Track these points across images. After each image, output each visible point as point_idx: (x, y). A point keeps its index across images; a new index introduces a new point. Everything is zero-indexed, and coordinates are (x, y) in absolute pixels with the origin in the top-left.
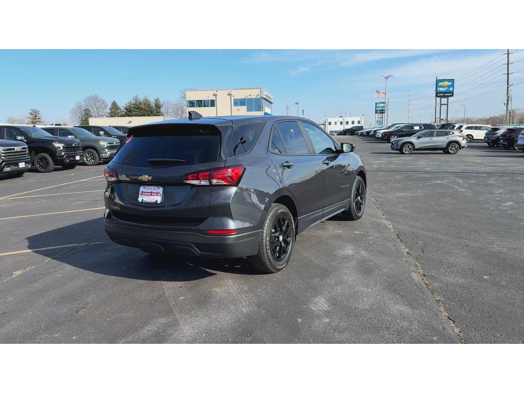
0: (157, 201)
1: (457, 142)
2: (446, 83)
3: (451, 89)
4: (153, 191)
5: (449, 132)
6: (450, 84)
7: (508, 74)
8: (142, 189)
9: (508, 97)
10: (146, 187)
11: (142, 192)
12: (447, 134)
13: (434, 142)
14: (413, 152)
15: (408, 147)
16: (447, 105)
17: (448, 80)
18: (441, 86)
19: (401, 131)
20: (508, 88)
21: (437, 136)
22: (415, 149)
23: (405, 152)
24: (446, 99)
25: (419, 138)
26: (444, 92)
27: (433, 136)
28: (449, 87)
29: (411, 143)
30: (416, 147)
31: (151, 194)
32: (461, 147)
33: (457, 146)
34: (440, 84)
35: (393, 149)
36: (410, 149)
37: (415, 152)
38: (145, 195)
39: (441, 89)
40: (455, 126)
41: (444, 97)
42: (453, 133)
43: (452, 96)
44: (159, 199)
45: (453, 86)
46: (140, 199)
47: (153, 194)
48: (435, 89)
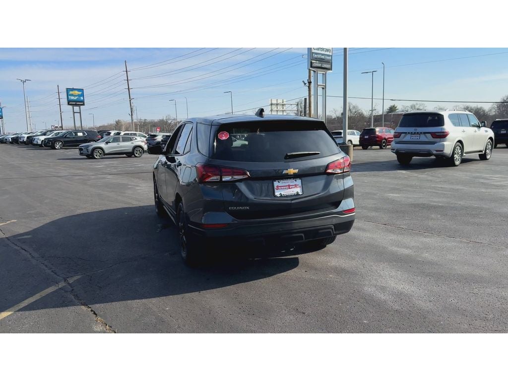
0: (297, 193)
1: (140, 147)
2: (77, 93)
3: (82, 98)
4: (291, 184)
5: (133, 138)
6: (80, 93)
7: (129, 89)
8: (276, 184)
9: (131, 109)
10: (282, 181)
11: (278, 186)
12: (131, 140)
13: (121, 147)
14: (103, 156)
15: (99, 152)
16: (80, 113)
17: (79, 90)
18: (72, 95)
19: (65, 137)
20: (130, 101)
21: (123, 141)
22: (105, 154)
23: (96, 157)
24: (78, 108)
25: (107, 143)
26: (76, 101)
27: (119, 142)
28: (79, 95)
29: (101, 148)
30: (106, 152)
31: (289, 187)
32: (144, 152)
33: (141, 149)
34: (71, 92)
35: (81, 154)
36: (100, 154)
37: (106, 156)
38: (282, 189)
39: (73, 98)
40: (111, 133)
41: (76, 105)
42: (136, 139)
43: (84, 105)
44: (299, 190)
45: (83, 95)
46: (277, 193)
47: (290, 187)
48: (66, 97)
